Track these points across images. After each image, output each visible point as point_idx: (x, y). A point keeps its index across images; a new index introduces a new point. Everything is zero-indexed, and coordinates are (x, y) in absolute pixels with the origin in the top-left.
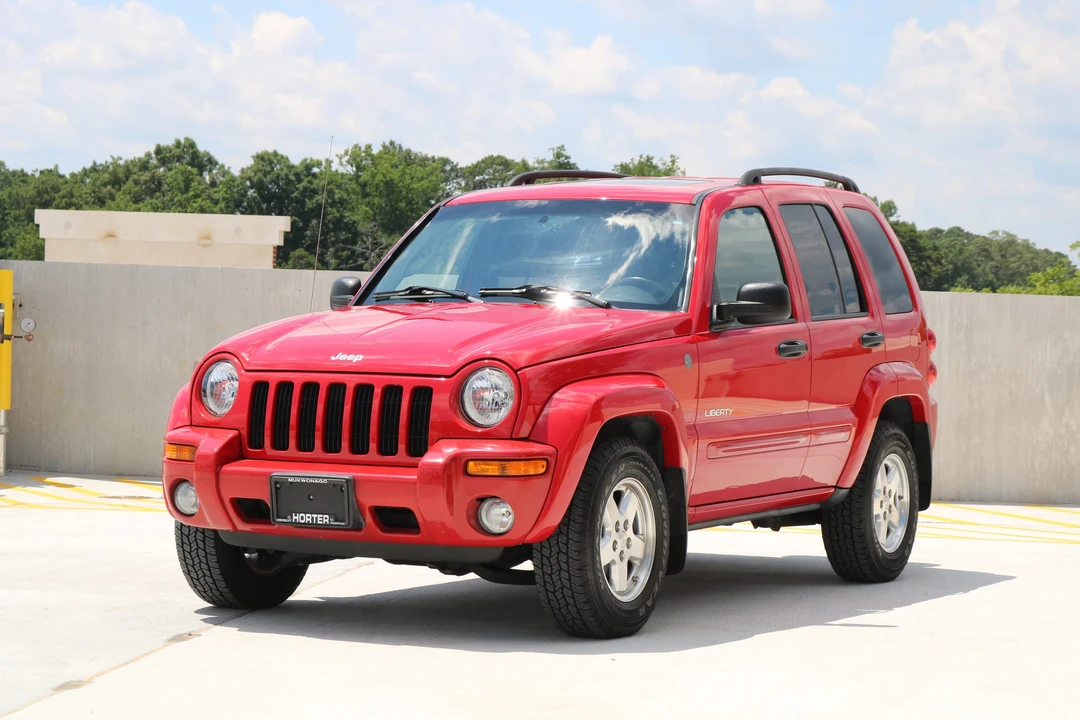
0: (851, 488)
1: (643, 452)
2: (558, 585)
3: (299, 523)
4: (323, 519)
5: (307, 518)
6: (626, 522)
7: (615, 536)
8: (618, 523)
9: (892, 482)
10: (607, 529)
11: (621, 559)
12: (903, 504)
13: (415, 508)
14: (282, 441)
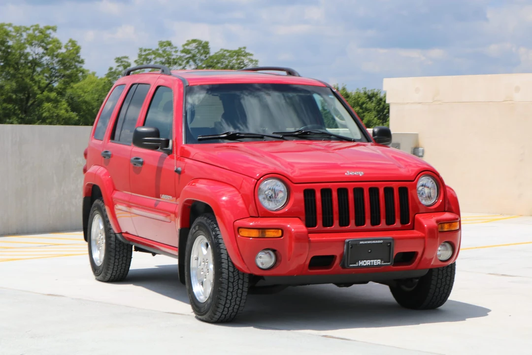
3: (363, 266)
4: (377, 262)
5: (368, 263)
13: (420, 251)
14: (328, 222)
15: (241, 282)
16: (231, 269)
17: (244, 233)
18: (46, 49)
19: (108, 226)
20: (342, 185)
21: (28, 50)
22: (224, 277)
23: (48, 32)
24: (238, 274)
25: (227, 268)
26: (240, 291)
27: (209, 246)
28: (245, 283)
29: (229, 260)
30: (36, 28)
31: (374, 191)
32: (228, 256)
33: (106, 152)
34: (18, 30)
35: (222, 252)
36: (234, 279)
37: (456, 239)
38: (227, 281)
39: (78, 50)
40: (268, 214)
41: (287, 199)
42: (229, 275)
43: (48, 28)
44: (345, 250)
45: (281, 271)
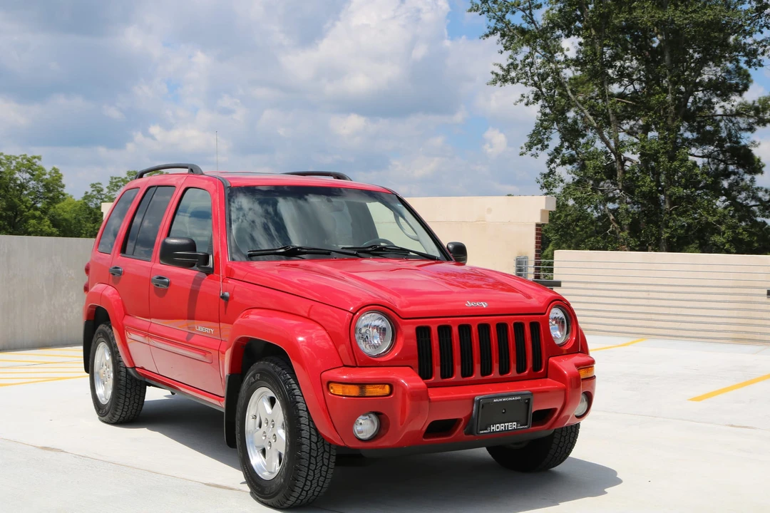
3: (496, 432)
4: (512, 426)
5: (501, 427)
13: (559, 407)
14: (447, 372)
15: (326, 455)
16: (314, 439)
17: (337, 390)
18: (33, 175)
19: (118, 358)
20: (465, 320)
21: (17, 175)
22: (304, 450)
23: (34, 161)
24: (323, 446)
25: (308, 437)
26: (324, 468)
27: (278, 402)
28: (332, 456)
29: (311, 426)
30: (24, 157)
31: (502, 327)
32: (310, 419)
33: (116, 268)
34: (9, 158)
35: (301, 415)
36: (318, 452)
37: (593, 387)
38: (308, 455)
39: (60, 178)
40: (369, 362)
41: (392, 340)
42: (310, 447)
43: (35, 158)
44: (474, 412)
45: (385, 442)
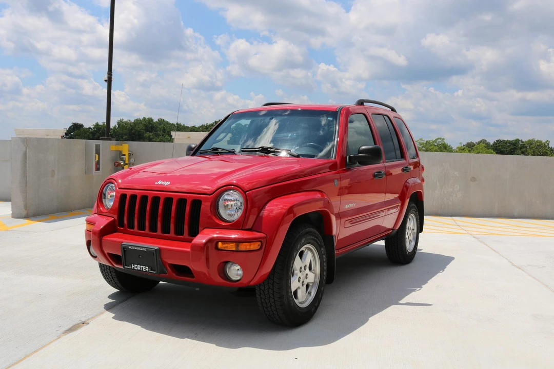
0: (398, 230)
1: (315, 230)
2: (269, 305)
3: (135, 269)
4: (146, 269)
5: (138, 267)
6: (306, 266)
7: (300, 275)
8: (301, 268)
9: (411, 224)
10: (295, 272)
11: (303, 285)
12: (414, 233)
13: (190, 266)
20: (146, 192)
